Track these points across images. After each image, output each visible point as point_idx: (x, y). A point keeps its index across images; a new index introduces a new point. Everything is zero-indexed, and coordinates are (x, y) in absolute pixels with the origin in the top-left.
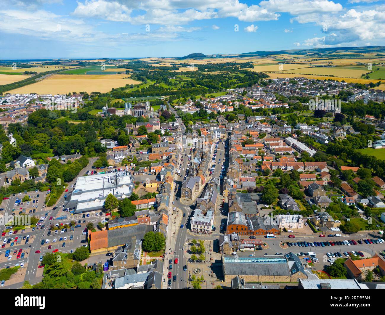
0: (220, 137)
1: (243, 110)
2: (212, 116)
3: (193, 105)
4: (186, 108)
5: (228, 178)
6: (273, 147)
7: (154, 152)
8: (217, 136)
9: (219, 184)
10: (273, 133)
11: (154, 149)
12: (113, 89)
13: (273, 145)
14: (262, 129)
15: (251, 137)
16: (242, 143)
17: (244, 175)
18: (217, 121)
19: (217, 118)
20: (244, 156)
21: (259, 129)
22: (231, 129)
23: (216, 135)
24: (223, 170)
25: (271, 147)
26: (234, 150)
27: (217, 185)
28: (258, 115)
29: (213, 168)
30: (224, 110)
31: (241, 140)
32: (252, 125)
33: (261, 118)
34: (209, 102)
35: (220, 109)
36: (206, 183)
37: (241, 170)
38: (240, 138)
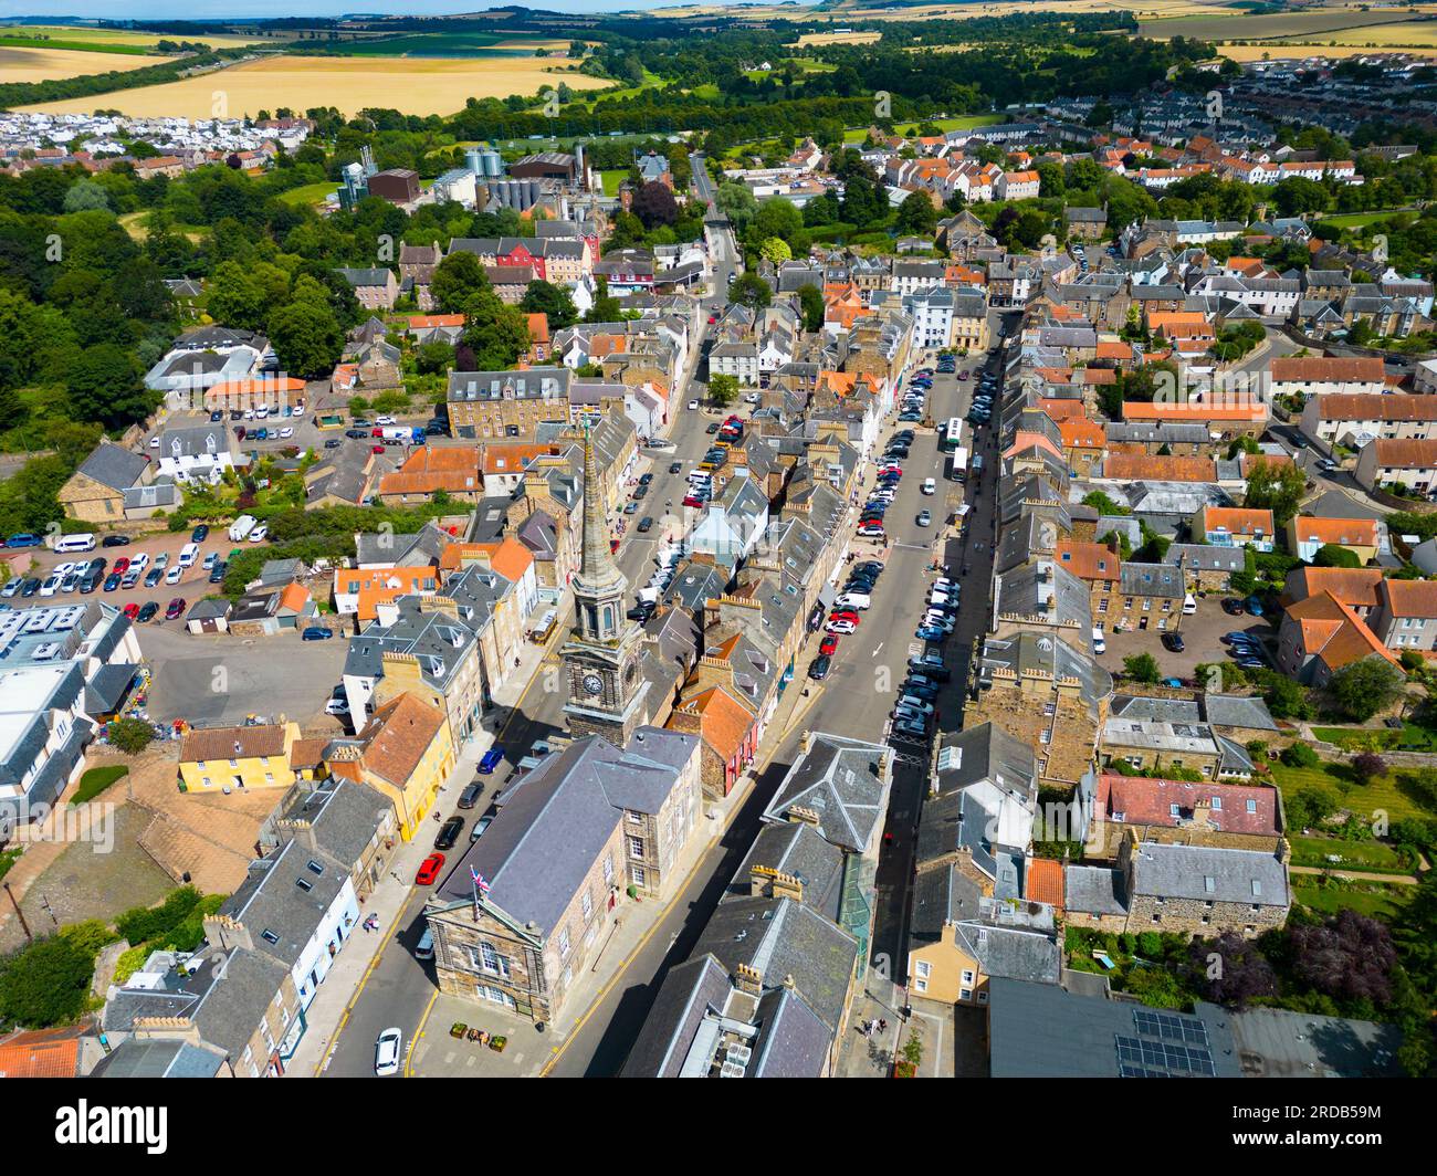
0: (948, 342)
1: (1093, 193)
2: (916, 217)
3: (819, 167)
4: (780, 179)
5: (975, 768)
6: (1343, 429)
7: (468, 432)
8: (923, 337)
9: (871, 851)
10: (1311, 324)
11: (463, 414)
12: (471, 102)
13: (1338, 409)
14: (1233, 296)
15: (1160, 344)
16: (1101, 389)
17: (1138, 712)
18: (941, 244)
19: (940, 230)
20: (1122, 500)
21: (1208, 292)
22: (1021, 289)
23: (923, 324)
24: (939, 622)
25: (1322, 429)
26: (1041, 441)
27: (849, 852)
28: (1189, 217)
29: (857, 600)
30: (986, 193)
31: (1092, 365)
32: (1163, 271)
33: (1211, 230)
34: (907, 154)
35: (962, 183)
36: (760, 764)
37: (1097, 634)
38: (1086, 354)
